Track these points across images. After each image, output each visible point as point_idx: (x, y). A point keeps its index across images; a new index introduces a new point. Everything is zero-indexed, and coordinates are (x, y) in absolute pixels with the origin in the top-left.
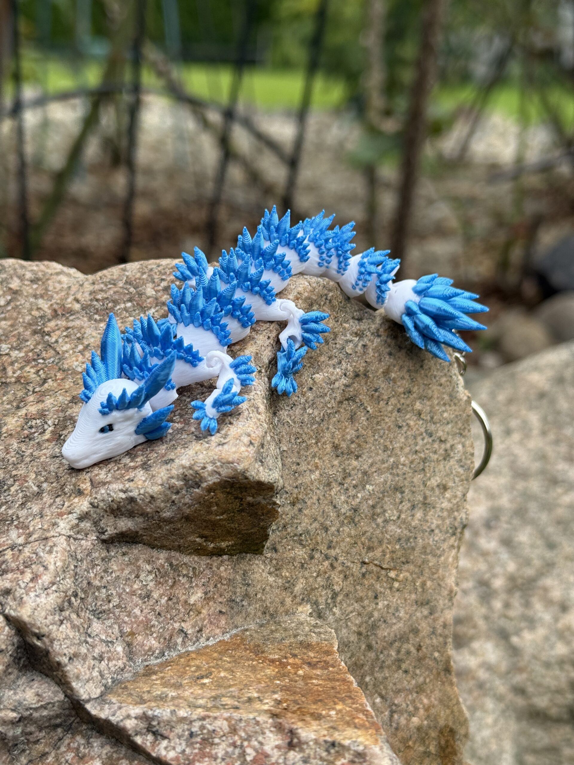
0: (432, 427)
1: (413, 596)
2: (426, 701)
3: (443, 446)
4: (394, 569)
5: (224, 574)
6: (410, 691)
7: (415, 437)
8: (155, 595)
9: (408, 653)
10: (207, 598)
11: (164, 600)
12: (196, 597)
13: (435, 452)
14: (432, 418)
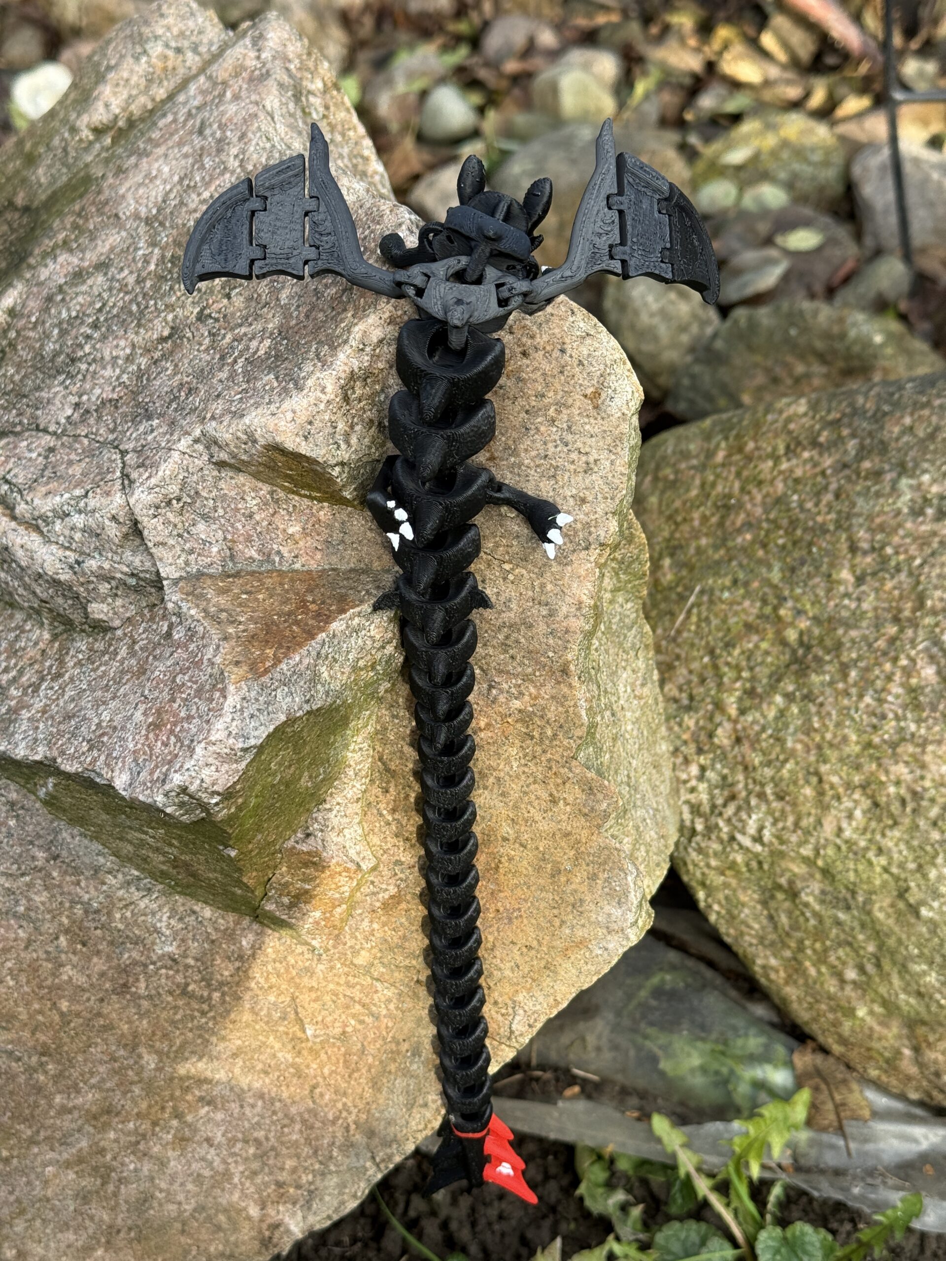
0: (569, 437)
1: (530, 593)
2: (533, 690)
3: (584, 458)
4: (510, 562)
5: (322, 518)
6: (516, 676)
7: (545, 443)
8: (257, 517)
9: (517, 641)
10: (305, 532)
11: (265, 523)
12: (294, 529)
13: (573, 462)
14: (569, 427)
